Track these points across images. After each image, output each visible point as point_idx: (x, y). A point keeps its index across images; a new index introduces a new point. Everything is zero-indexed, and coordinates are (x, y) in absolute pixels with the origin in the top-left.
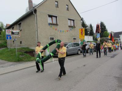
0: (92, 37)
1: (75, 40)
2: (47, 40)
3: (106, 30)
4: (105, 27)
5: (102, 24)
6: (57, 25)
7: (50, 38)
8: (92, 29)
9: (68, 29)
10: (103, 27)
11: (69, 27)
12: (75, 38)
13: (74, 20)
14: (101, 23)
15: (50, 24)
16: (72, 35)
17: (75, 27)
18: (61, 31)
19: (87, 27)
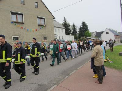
0: (73, 37)
1: (46, 39)
2: (10, 40)
3: (88, 30)
4: (87, 26)
5: (84, 24)
6: (23, 23)
7: (14, 38)
8: (75, 29)
9: (38, 28)
10: (85, 27)
11: (39, 25)
12: (46, 38)
13: (44, 19)
14: (83, 22)
15: (12, 22)
16: (43, 34)
17: (46, 26)
18: (28, 30)
19: (69, 26)
